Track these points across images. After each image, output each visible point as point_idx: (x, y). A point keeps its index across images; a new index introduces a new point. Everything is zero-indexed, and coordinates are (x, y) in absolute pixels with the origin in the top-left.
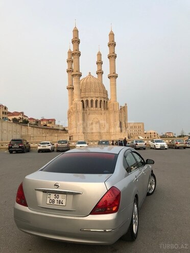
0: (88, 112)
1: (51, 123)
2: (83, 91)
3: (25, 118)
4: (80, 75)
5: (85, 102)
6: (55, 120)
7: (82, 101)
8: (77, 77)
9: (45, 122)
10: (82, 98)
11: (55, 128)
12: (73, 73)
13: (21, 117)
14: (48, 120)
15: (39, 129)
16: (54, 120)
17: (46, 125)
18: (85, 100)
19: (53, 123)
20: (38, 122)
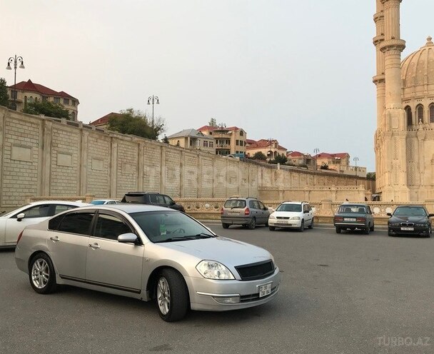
0: (421, 133)
1: (338, 162)
2: (409, 85)
3: (280, 152)
4: (401, 47)
5: (413, 110)
6: (348, 156)
7: (408, 109)
8: (392, 52)
9: (326, 161)
10: (408, 100)
11: (347, 172)
12: (383, 44)
13: (273, 150)
14: (333, 156)
15: (304, 175)
16: (346, 156)
17: (325, 167)
18: (413, 105)
19: (343, 162)
20: (308, 160)
